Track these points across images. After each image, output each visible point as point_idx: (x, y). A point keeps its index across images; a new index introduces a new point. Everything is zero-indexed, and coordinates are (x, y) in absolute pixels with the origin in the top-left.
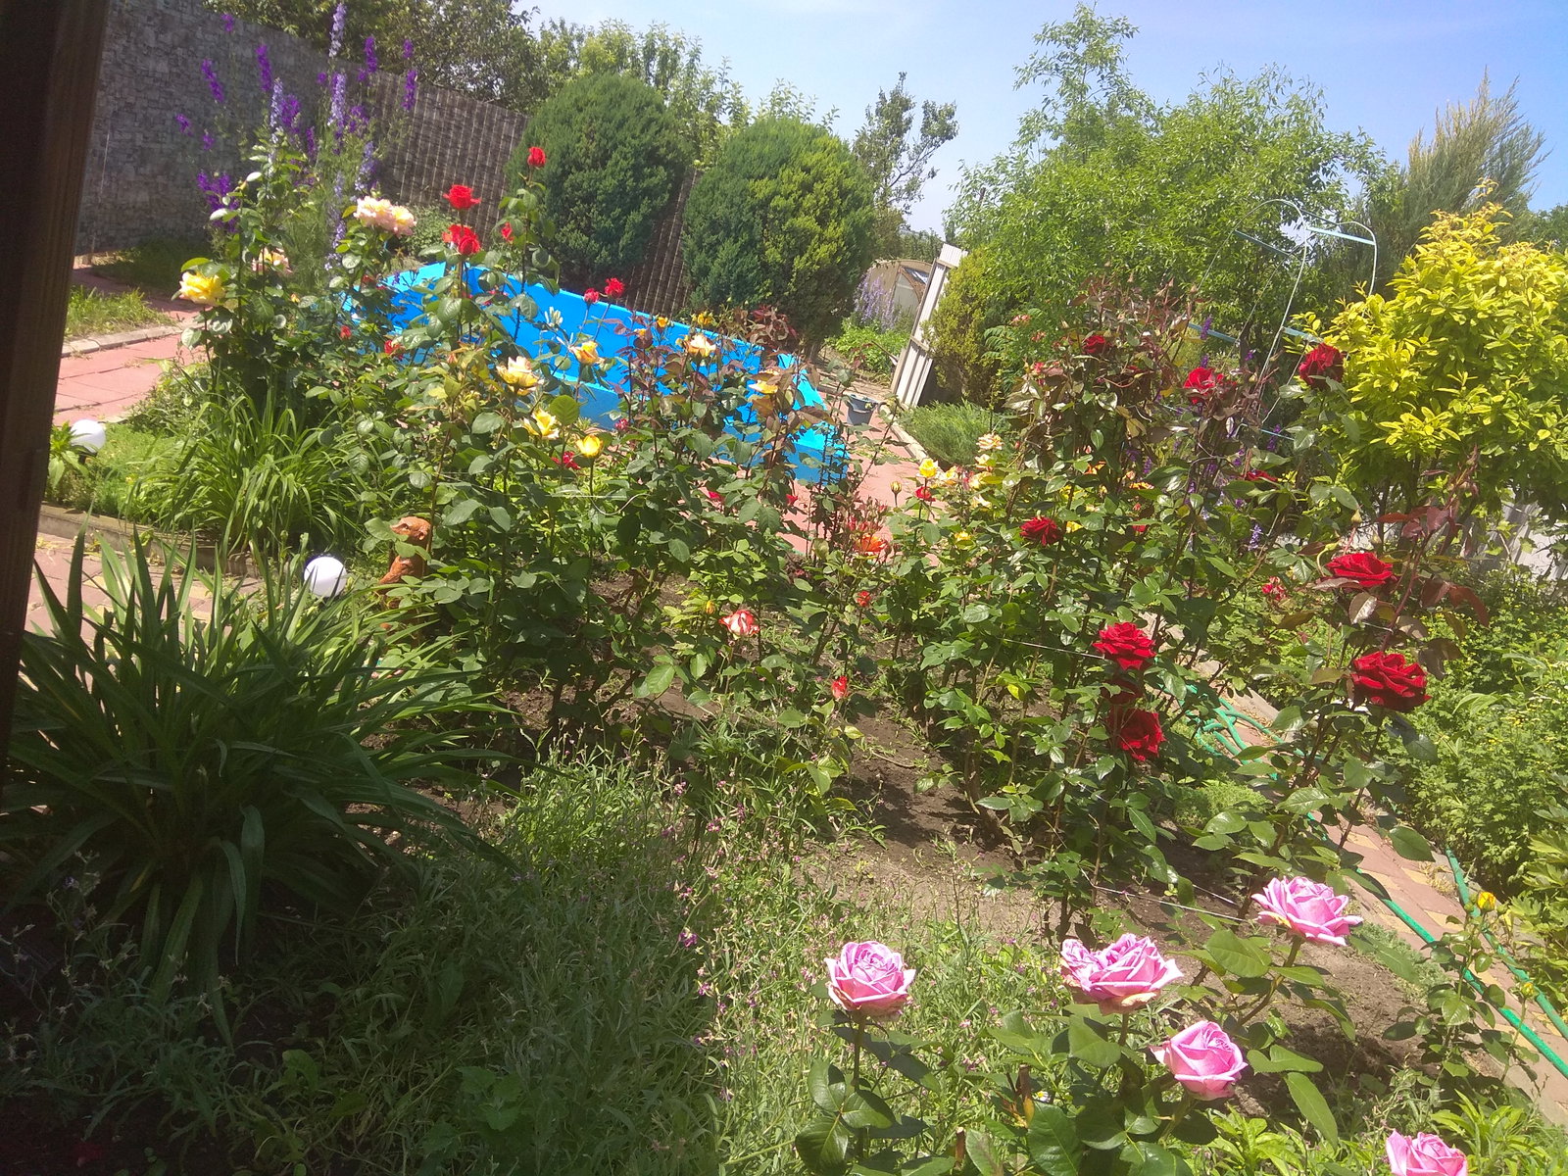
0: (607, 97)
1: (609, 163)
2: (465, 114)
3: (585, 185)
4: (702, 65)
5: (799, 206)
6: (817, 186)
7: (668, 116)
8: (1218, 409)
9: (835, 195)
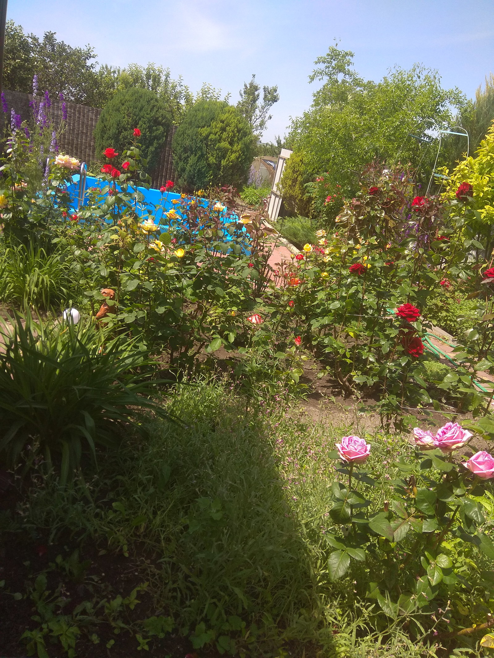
0: (134, 97)
1: (138, 126)
2: (72, 111)
3: (129, 137)
4: (172, 79)
5: (221, 138)
6: (228, 128)
7: (160, 103)
8: (427, 213)
9: (236, 132)
